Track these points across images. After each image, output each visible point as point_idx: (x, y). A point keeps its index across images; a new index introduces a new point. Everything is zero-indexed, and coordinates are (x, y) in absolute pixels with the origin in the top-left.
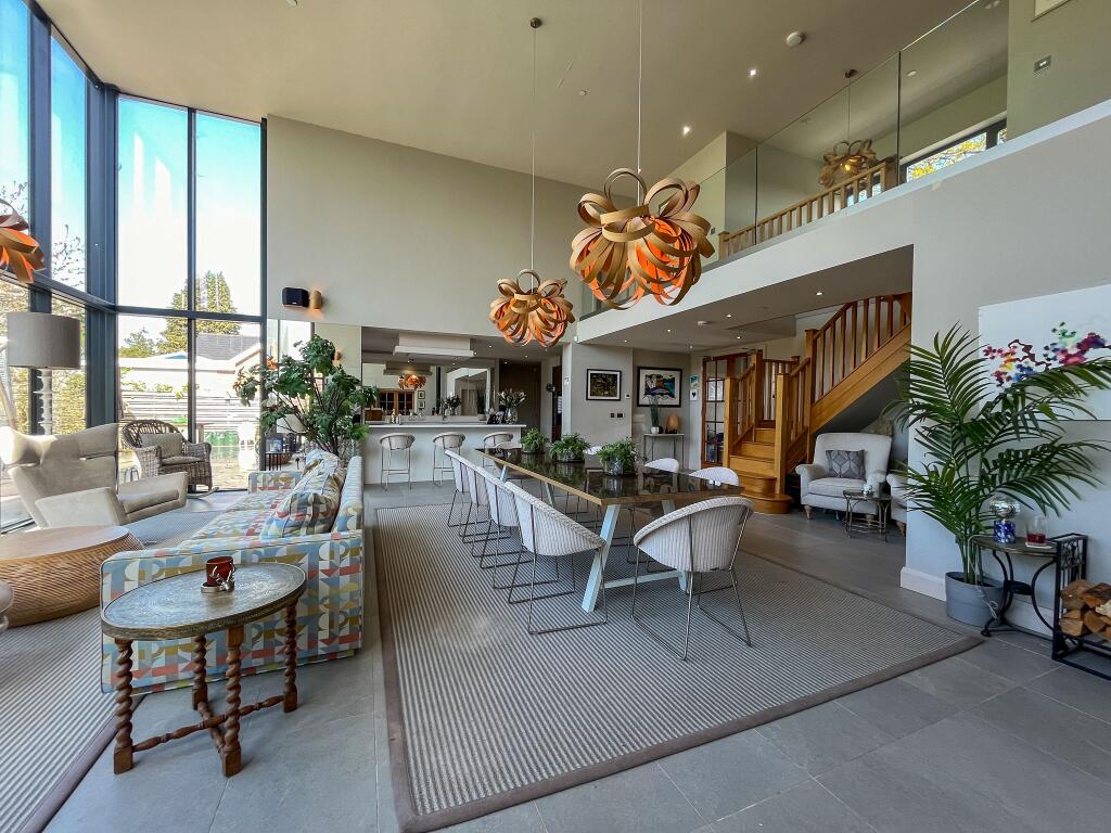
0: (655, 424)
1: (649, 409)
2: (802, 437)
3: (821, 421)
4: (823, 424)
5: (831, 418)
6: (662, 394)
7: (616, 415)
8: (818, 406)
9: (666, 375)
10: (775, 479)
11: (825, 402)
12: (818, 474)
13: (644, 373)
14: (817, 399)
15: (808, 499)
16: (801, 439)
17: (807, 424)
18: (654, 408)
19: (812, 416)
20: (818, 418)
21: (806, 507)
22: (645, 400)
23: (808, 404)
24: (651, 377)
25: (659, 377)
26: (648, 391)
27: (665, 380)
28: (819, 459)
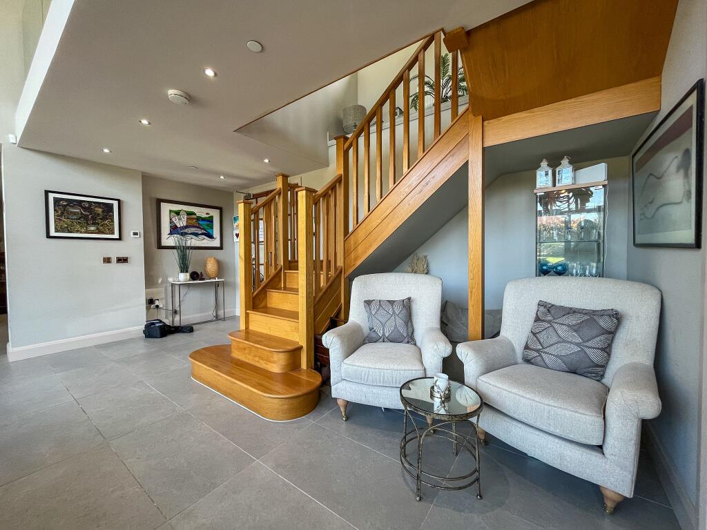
0: (184, 269)
1: (175, 251)
2: (333, 282)
3: (356, 259)
4: (359, 263)
5: (368, 255)
6: (196, 235)
7: (114, 260)
8: (352, 239)
9: (201, 212)
10: (300, 348)
11: (361, 233)
12: (355, 344)
13: (166, 208)
14: (351, 229)
15: (341, 390)
16: (333, 285)
17: (340, 263)
18: (183, 251)
19: (346, 253)
20: (353, 255)
21: (340, 402)
22: (168, 240)
23: (340, 237)
24: (178, 213)
25: (189, 214)
26: (174, 230)
27: (199, 219)
28: (357, 315)
